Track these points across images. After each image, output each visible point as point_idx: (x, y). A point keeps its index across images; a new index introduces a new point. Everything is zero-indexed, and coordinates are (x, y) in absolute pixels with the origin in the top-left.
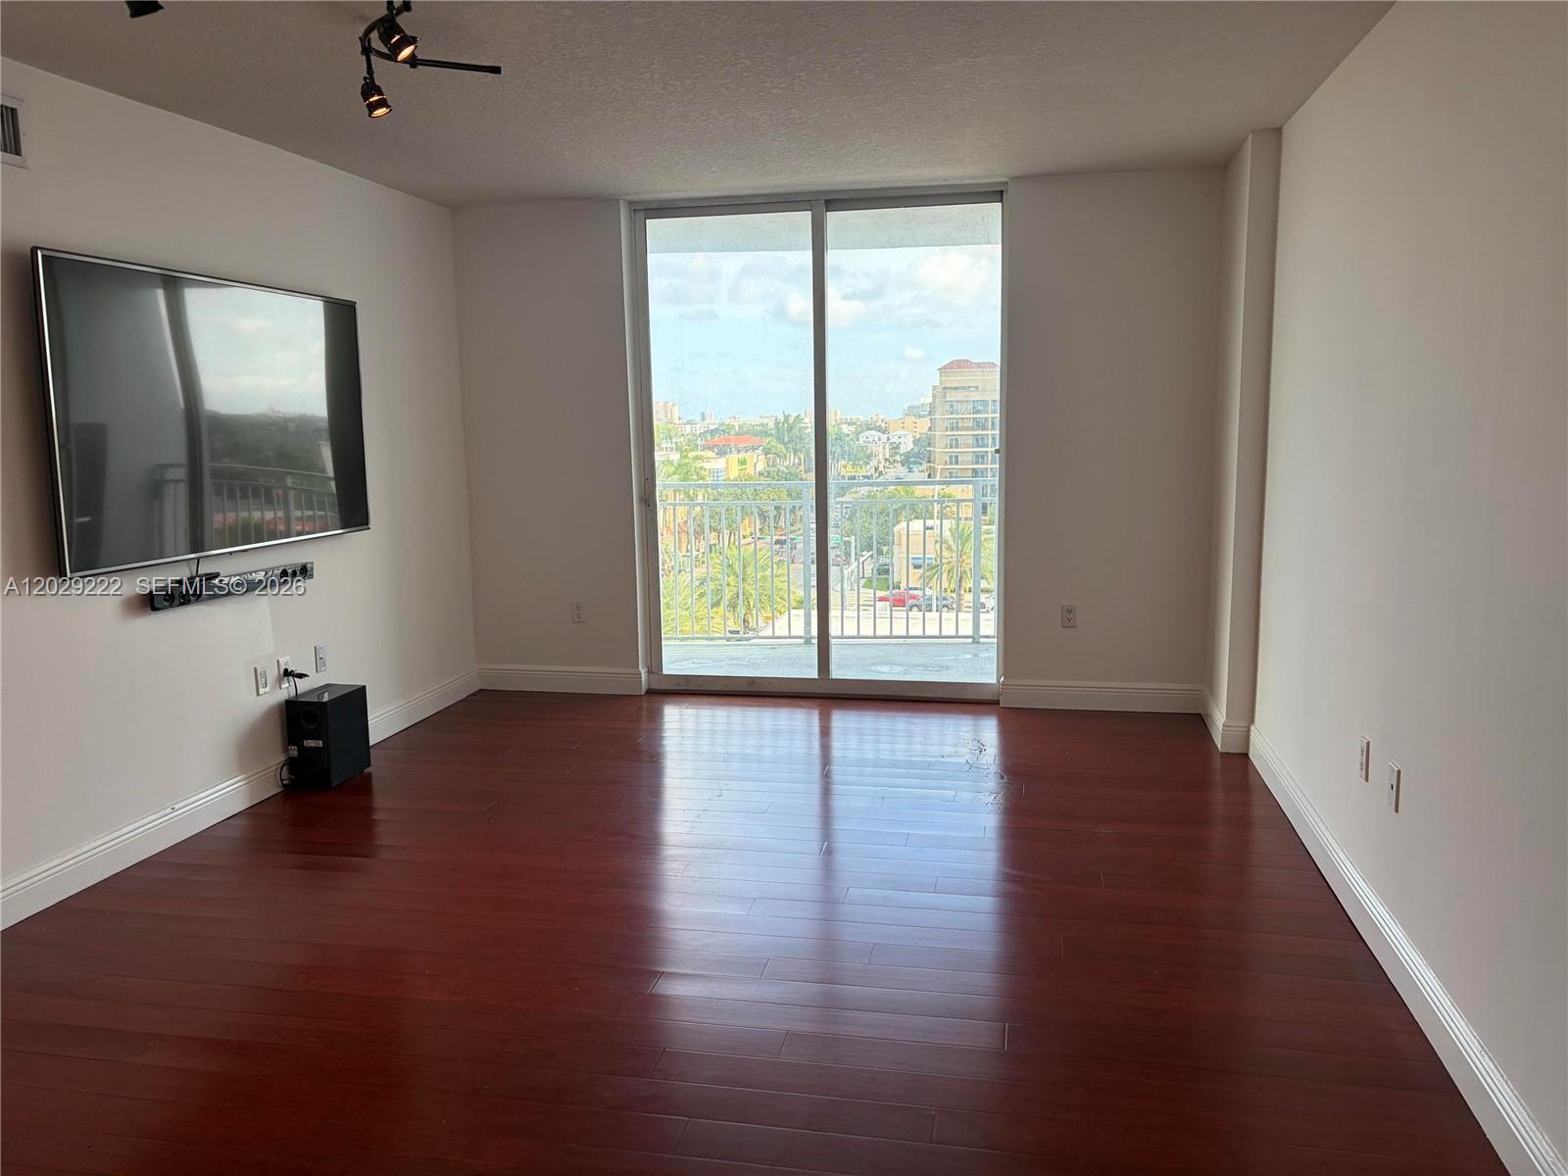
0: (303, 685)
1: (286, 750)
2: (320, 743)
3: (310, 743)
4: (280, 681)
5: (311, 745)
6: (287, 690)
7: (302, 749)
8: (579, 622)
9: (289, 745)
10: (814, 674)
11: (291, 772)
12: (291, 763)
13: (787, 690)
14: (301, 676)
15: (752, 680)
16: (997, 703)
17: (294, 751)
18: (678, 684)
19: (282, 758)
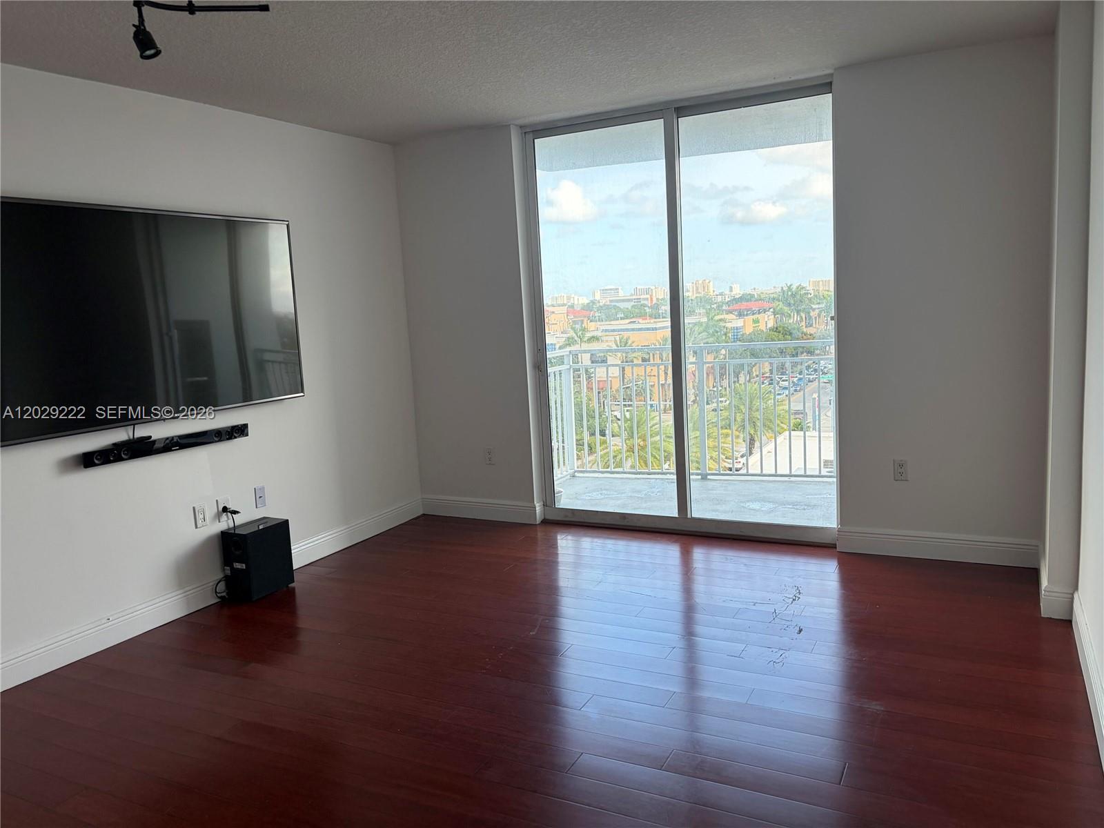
0: (239, 519)
1: (224, 570)
2: (244, 566)
3: (238, 565)
4: (218, 516)
5: (238, 567)
6: (225, 524)
7: (232, 569)
8: (490, 464)
9: (225, 566)
10: (674, 512)
11: (227, 586)
12: (227, 579)
13: (653, 525)
14: (235, 512)
15: (624, 516)
16: (834, 546)
17: (228, 572)
18: (566, 516)
19: (221, 576)
